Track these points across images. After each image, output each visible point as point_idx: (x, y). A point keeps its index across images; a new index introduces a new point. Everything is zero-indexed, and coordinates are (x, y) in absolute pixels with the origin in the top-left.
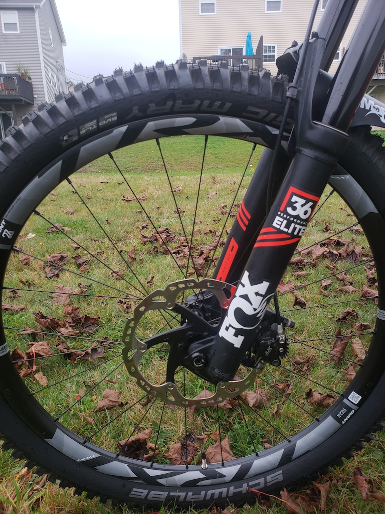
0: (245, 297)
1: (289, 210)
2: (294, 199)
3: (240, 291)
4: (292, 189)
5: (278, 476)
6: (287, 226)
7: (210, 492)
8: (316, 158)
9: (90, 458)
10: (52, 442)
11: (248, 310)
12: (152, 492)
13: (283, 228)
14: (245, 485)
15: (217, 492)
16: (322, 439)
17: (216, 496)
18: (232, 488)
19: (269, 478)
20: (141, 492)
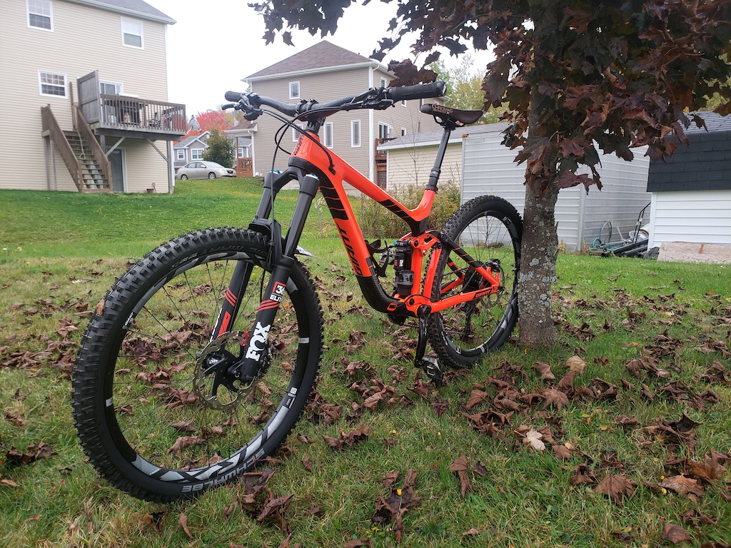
0: (260, 334)
1: (277, 291)
2: (279, 286)
3: (256, 332)
4: (277, 283)
5: (262, 452)
6: (277, 298)
7: (226, 476)
8: (286, 270)
9: (156, 471)
10: (136, 463)
11: (262, 340)
12: (195, 486)
13: (275, 299)
14: (245, 465)
15: (230, 474)
16: (281, 420)
17: (230, 477)
18: (238, 469)
19: (257, 455)
20: (188, 488)
